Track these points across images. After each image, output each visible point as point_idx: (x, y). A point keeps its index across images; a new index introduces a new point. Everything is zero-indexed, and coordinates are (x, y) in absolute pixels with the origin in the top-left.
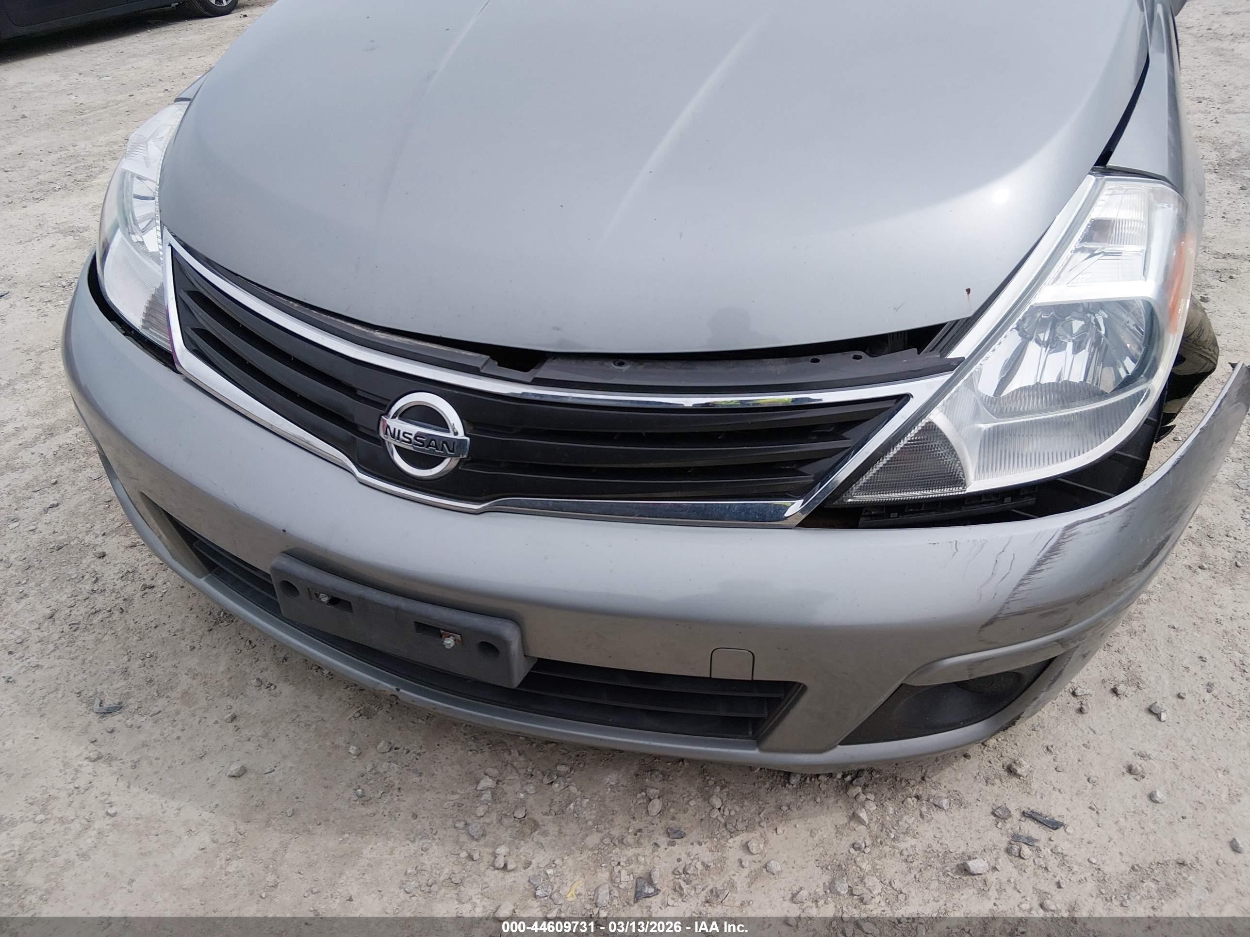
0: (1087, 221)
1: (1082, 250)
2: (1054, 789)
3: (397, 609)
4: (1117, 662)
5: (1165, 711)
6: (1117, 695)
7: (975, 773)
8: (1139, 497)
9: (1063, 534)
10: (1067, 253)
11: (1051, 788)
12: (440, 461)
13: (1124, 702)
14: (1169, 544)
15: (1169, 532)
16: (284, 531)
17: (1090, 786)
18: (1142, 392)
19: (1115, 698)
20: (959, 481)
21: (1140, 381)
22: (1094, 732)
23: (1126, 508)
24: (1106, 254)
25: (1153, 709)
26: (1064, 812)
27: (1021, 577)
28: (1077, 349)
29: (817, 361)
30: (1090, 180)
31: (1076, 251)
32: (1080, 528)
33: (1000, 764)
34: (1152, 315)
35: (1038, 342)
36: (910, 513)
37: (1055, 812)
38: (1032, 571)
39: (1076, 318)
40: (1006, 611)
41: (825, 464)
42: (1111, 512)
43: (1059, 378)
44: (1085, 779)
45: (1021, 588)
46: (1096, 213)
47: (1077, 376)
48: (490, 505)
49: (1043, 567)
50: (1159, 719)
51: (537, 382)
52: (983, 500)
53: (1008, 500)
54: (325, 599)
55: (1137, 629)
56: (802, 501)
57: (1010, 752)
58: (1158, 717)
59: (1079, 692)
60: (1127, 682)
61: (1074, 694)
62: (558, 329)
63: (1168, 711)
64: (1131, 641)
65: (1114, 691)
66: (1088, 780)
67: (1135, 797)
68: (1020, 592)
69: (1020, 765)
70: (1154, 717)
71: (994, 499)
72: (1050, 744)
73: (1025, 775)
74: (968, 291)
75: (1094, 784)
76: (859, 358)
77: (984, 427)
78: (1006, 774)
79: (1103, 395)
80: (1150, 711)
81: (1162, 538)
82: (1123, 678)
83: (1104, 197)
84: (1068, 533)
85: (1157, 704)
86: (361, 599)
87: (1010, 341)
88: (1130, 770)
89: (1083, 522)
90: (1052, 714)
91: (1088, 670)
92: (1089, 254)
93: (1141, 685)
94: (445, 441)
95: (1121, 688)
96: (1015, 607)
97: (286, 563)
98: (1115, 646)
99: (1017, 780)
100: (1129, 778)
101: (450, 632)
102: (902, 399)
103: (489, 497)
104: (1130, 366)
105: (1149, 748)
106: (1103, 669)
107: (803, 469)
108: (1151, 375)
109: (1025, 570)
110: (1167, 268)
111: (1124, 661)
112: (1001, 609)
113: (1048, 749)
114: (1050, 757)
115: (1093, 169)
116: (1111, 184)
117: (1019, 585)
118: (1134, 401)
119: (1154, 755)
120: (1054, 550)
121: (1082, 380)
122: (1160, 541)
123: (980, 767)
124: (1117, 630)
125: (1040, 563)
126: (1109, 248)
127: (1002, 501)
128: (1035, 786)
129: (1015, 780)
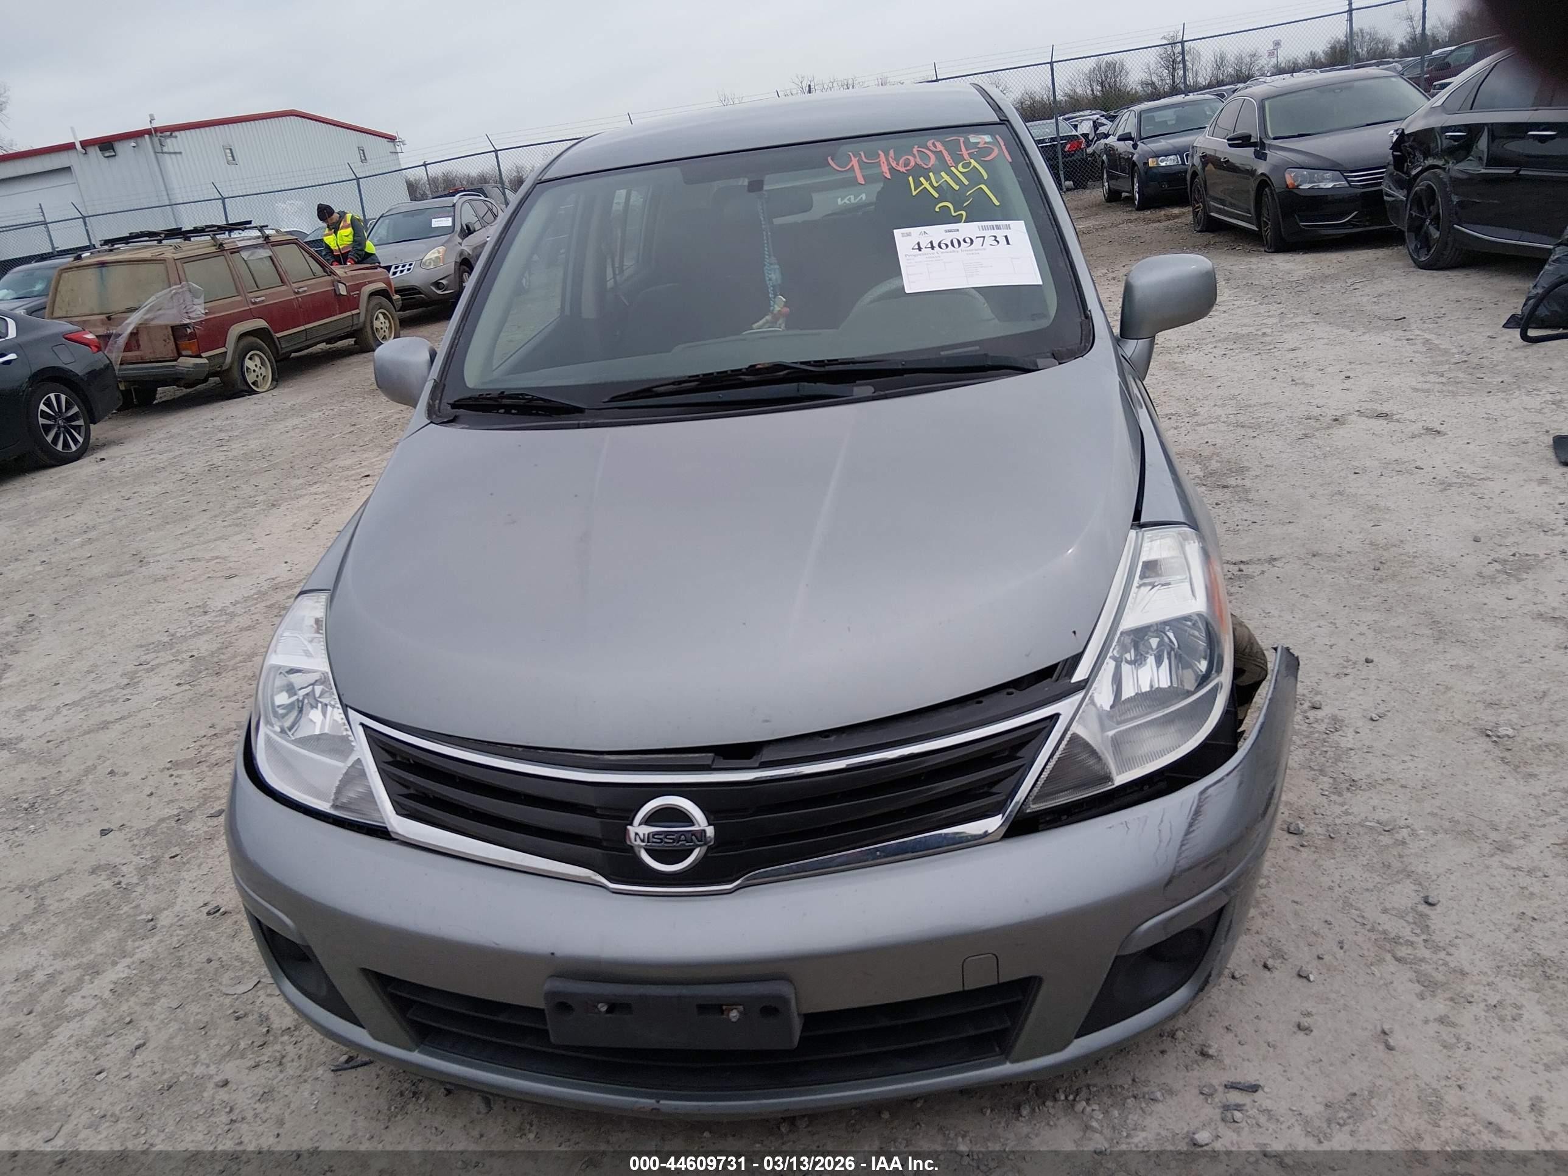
0: (1140, 564)
1: (1144, 584)
2: (1243, 1060)
3: (679, 997)
4: (1259, 942)
5: (1311, 973)
6: (1269, 969)
7: (1175, 1064)
8: (1243, 759)
9: (1199, 799)
10: (1134, 589)
11: (1241, 1060)
12: (691, 851)
13: (1276, 973)
14: (1276, 794)
15: (1272, 784)
16: (553, 954)
17: (1271, 1050)
18: (1217, 684)
19: (1268, 973)
20: (1108, 778)
21: (1213, 676)
22: (1261, 1005)
23: (1238, 769)
24: (1163, 585)
25: (1301, 974)
26: (1258, 1077)
27: (1181, 839)
28: (1159, 661)
29: (981, 702)
30: (1133, 533)
31: (1139, 587)
32: (1210, 791)
33: (1193, 1051)
34: (1207, 625)
35: (1127, 662)
36: (1078, 813)
37: (1250, 1076)
38: (1188, 833)
39: (1153, 637)
40: (1178, 869)
41: (1012, 780)
42: (1228, 775)
43: (1151, 686)
44: (1266, 1044)
45: (1184, 848)
46: (1144, 557)
47: (1164, 682)
48: (743, 882)
49: (1194, 828)
50: (1309, 980)
51: (764, 765)
52: (1128, 791)
53: (1146, 787)
54: (603, 1008)
55: (1266, 910)
56: (1001, 816)
57: (1198, 1040)
58: (1307, 978)
59: (1237, 974)
60: (1273, 957)
61: (1233, 977)
62: (767, 721)
63: (1314, 972)
64: (1265, 922)
65: (1265, 966)
66: (1269, 1045)
67: (1310, 1049)
68: (1184, 851)
69: (1210, 1046)
70: (1305, 980)
71: (1136, 788)
72: (1227, 1024)
73: (1216, 1054)
74: (1074, 632)
75: (1274, 1047)
76: (1011, 693)
77: (1111, 733)
78: (1200, 1058)
79: (1189, 693)
80: (1300, 976)
81: (1270, 789)
82: (1269, 954)
83: (1146, 546)
84: (1203, 797)
85: (1304, 968)
86: (643, 998)
87: (1109, 666)
88: (1299, 1027)
89: (1210, 786)
90: (1222, 998)
91: (1238, 954)
92: (1150, 587)
93: (1285, 957)
94: (693, 833)
95: (1270, 962)
96: (1184, 863)
97: (559, 985)
98: (1254, 929)
99: (1212, 1061)
100: (1301, 1035)
101: (733, 1005)
102: (1055, 717)
103: (739, 875)
104: (1203, 666)
105: (1309, 1006)
106: (1250, 950)
107: (994, 790)
108: (1219, 671)
109: (1182, 833)
110: (1206, 587)
111: (1266, 940)
112: (1175, 869)
113: (1227, 1029)
114: (1231, 1035)
115: (1132, 525)
116: (1149, 533)
117: (1182, 845)
118: (1215, 691)
119: (1314, 1011)
120: (1197, 813)
121: (1169, 684)
122: (1268, 792)
123: (1177, 1058)
124: (1250, 915)
125: (1191, 825)
126: (1163, 580)
127: (1142, 789)
128: (1227, 1061)
129: (1209, 1062)
